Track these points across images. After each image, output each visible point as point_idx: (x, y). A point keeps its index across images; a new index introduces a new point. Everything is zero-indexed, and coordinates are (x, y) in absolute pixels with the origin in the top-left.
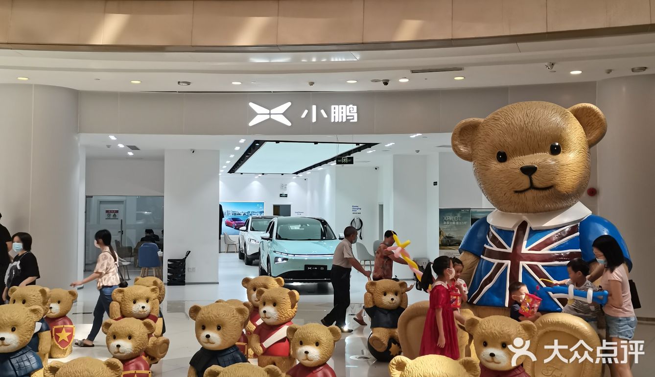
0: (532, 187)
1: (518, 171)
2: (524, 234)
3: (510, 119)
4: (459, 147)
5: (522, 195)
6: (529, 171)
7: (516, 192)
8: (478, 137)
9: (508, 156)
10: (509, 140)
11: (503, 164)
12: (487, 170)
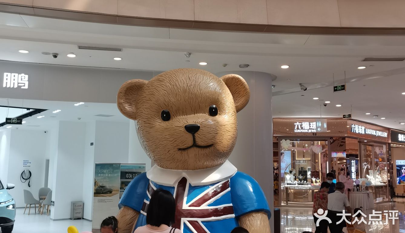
0: (195, 145)
1: (183, 129)
2: (184, 190)
3: (175, 81)
4: (124, 105)
5: (185, 153)
6: (193, 129)
7: (180, 149)
8: (143, 96)
9: (171, 115)
10: (173, 100)
11: (167, 122)
12: (151, 128)
